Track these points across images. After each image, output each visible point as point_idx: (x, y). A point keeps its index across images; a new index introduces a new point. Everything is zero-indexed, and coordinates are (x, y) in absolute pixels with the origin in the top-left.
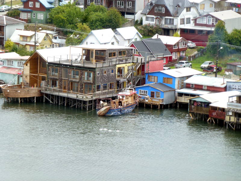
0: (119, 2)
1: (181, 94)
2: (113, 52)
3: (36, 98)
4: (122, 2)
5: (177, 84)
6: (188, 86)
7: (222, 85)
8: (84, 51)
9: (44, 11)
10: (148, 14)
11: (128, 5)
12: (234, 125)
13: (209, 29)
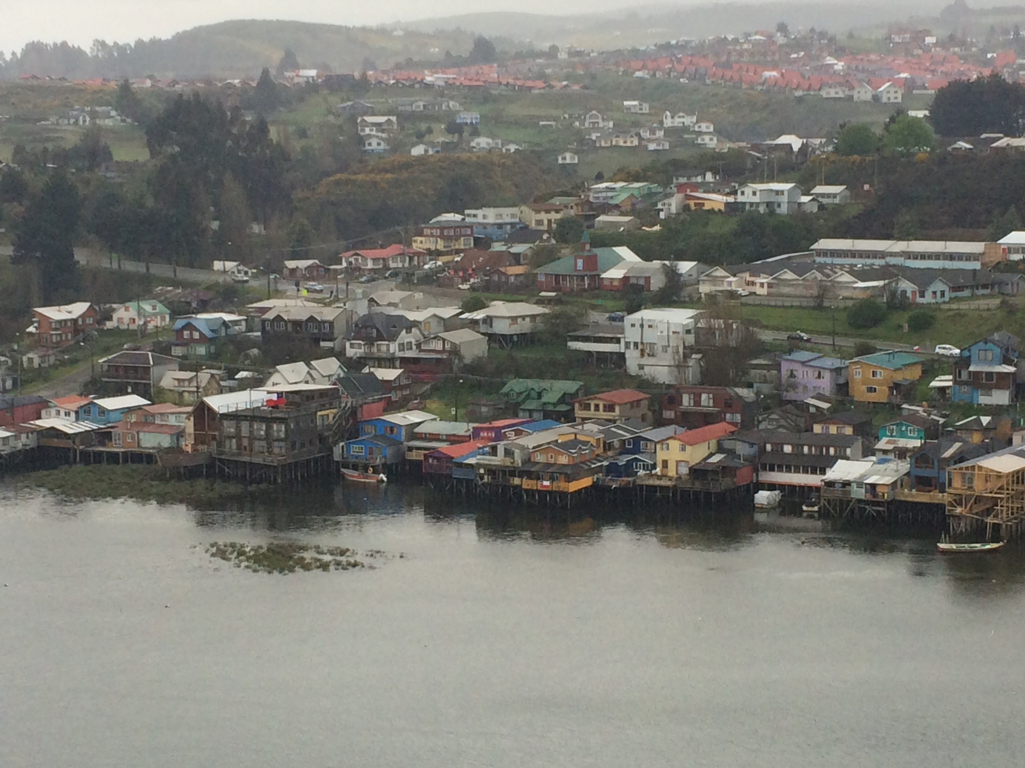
1: (410, 449)
3: (206, 465)
4: (316, 325)
5: (405, 434)
6: (420, 436)
7: (466, 432)
9: (206, 342)
10: (354, 339)
11: (324, 329)
13: (439, 356)
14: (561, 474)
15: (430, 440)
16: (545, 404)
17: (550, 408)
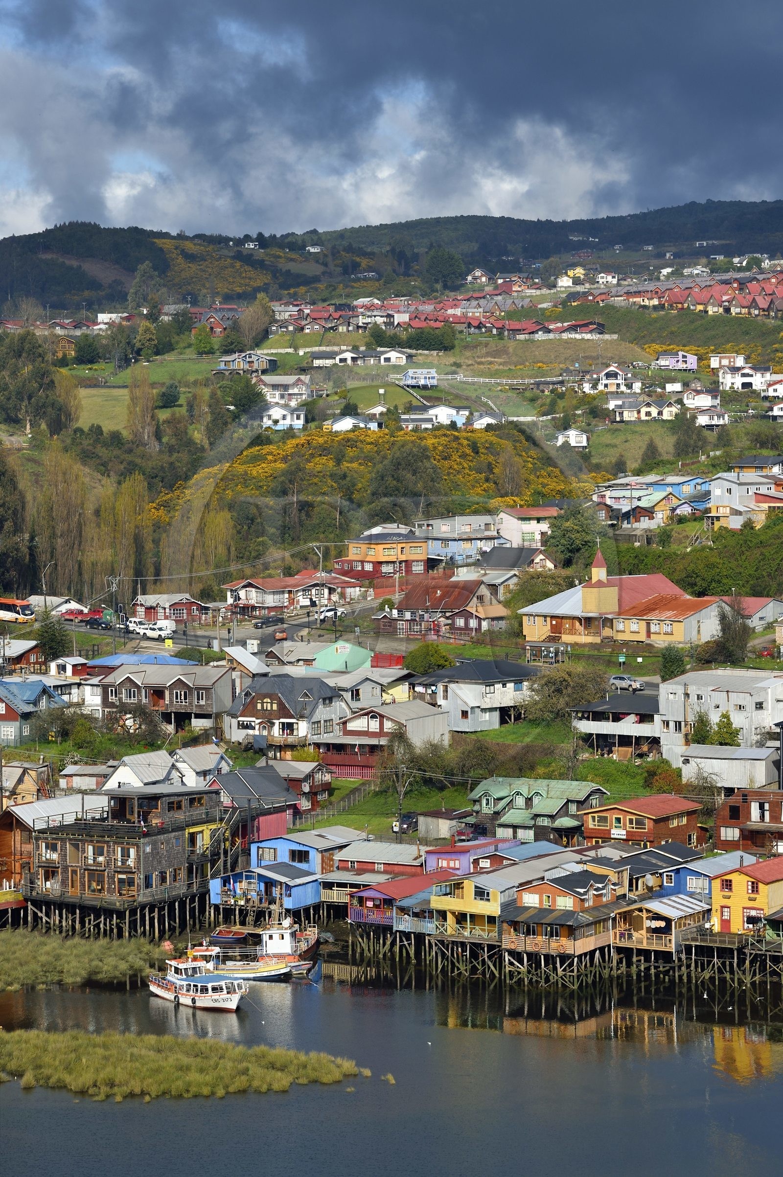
0: (177, 693)
1: (329, 885)
2: (176, 799)
3: (12, 910)
4: (185, 693)
5: (320, 861)
6: (343, 866)
7: (415, 859)
8: (112, 802)
9: (15, 720)
10: (241, 716)
11: (198, 699)
12: (448, 945)
13: (374, 741)
14: (562, 926)
15: (360, 872)
16: (537, 816)
17: (545, 822)
